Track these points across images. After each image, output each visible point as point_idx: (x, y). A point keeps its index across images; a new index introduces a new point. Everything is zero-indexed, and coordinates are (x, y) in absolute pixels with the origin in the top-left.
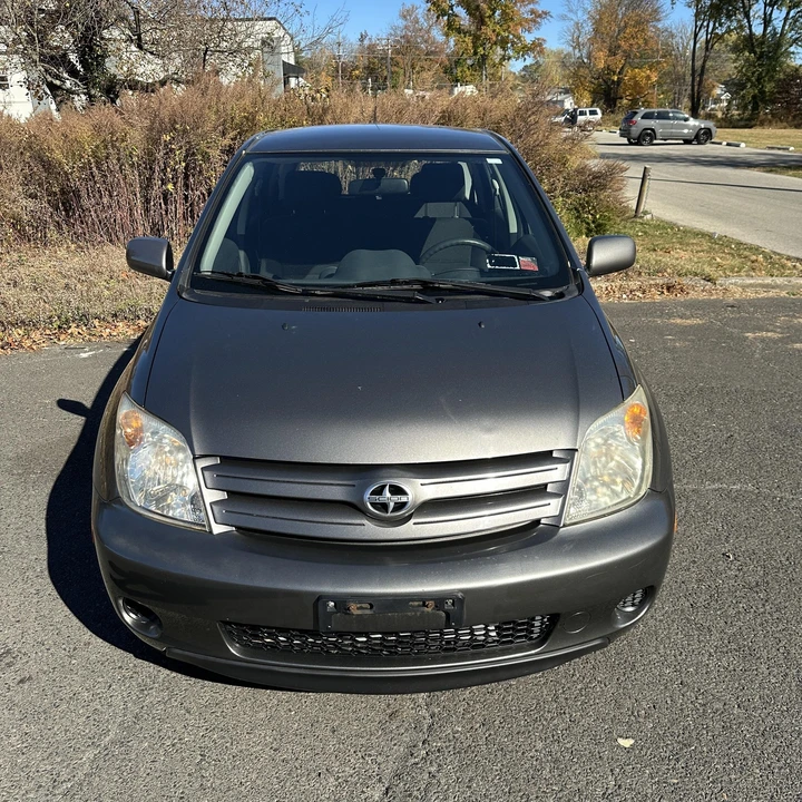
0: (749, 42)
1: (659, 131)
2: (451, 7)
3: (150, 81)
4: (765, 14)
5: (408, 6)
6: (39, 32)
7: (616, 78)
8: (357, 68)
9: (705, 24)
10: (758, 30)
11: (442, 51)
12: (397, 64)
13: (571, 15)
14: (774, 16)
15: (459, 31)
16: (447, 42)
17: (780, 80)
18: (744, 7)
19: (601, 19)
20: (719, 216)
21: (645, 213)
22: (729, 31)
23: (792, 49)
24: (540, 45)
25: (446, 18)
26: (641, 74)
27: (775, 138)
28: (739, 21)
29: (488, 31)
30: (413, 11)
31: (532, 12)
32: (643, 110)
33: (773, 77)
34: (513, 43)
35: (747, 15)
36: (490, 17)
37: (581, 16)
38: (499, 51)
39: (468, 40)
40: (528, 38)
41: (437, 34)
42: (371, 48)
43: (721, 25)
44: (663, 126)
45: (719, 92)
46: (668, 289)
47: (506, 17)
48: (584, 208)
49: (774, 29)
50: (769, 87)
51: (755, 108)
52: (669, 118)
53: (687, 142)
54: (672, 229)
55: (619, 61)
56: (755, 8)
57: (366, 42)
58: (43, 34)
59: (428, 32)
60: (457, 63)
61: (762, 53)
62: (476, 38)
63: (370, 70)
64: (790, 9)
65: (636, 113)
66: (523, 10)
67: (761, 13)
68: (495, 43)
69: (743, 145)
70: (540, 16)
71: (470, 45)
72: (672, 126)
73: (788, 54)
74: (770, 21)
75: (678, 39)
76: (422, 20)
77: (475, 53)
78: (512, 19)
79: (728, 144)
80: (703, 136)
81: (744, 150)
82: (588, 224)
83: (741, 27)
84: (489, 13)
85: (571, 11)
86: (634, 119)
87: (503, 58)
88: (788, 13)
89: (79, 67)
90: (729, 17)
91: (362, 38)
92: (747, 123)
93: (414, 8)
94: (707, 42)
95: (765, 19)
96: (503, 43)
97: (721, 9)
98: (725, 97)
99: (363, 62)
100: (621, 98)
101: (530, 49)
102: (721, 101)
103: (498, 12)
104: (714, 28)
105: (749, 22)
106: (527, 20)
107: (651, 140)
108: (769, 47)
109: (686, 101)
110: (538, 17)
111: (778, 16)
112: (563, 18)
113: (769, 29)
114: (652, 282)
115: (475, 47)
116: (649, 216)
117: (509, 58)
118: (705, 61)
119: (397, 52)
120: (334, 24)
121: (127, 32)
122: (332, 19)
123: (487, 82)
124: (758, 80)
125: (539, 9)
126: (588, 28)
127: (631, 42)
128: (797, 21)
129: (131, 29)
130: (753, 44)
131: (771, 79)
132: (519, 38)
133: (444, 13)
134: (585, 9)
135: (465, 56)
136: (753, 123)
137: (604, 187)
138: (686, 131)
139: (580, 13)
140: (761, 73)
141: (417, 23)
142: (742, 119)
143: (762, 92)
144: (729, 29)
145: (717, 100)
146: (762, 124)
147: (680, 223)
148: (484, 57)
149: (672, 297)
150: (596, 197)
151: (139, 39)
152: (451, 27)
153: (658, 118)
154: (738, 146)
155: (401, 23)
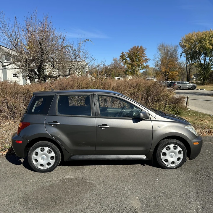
0: (201, 65)
1: (182, 86)
2: (126, 58)
3: (55, 75)
4: (204, 58)
5: (115, 58)
6: (28, 64)
7: (168, 74)
8: (102, 72)
9: (189, 61)
10: (203, 62)
11: (123, 68)
12: (112, 71)
13: (155, 59)
14: (206, 59)
15: (128, 63)
16: (124, 66)
17: (209, 74)
18: (198, 57)
19: (163, 60)
20: (208, 109)
21: (188, 108)
22: (195, 63)
23: (212, 66)
24: (148, 66)
25: (125, 61)
26: (174, 73)
27: (211, 88)
28: (197, 60)
29: (135, 63)
30: (116, 59)
31: (146, 59)
32: (177, 81)
33: (208, 73)
34: (141, 66)
35: (200, 59)
36: (135, 60)
37: (158, 60)
38: (138, 68)
39: (130, 65)
40: (145, 65)
41: (122, 64)
42: (106, 68)
43: (193, 61)
44: (183, 85)
45: (193, 76)
46: (209, 132)
47: (139, 60)
48: (174, 108)
49: (207, 62)
50: (207, 76)
51: (204, 80)
52: (184, 83)
53: (189, 89)
54: (198, 113)
55: (168, 70)
56: (201, 57)
57: (105, 66)
58: (29, 65)
59: (120, 64)
60: (127, 71)
61: (204, 68)
62: (132, 65)
63: (106, 73)
64: (210, 57)
65: (175, 82)
66: (143, 58)
67: (203, 58)
68: (137, 66)
69: (204, 90)
70: (148, 60)
71: (131, 67)
72: (185, 85)
73: (211, 68)
74: (205, 60)
75: (182, 64)
76: (118, 61)
77: (132, 68)
78: (141, 61)
79: (200, 90)
80: (193, 88)
81: (205, 91)
82: (176, 112)
83: (198, 62)
84: (135, 59)
85: (155, 58)
86: (175, 84)
87: (139, 70)
88: (210, 58)
89: (37, 72)
90: (195, 59)
91: (104, 65)
92: (203, 84)
93: (116, 58)
94: (190, 65)
95: (204, 60)
96: (139, 66)
97: (193, 57)
98: (195, 78)
99: (104, 71)
100: (169, 78)
101: (145, 67)
102: (194, 79)
103: (137, 59)
104: (191, 62)
105: (200, 60)
106: (144, 61)
107: (180, 89)
108: (206, 66)
109: (185, 79)
110: (147, 60)
111: (207, 59)
112: (154, 60)
113: (205, 62)
114: (203, 130)
115: (132, 67)
116: (190, 109)
117: (140, 69)
118: (190, 69)
119: (112, 68)
120: (102, 62)
121: (51, 64)
122: (102, 61)
123: (135, 75)
124: (204, 74)
125: (147, 58)
126: (160, 62)
127: (171, 65)
128: (212, 60)
129: (52, 64)
130: (202, 66)
131: (207, 73)
132: (143, 65)
133: (124, 59)
134: (159, 58)
135: (129, 69)
136: (204, 84)
137: (179, 102)
138: (187, 86)
139: (158, 59)
140: (205, 72)
141: (117, 62)
142: (201, 83)
143: (205, 77)
144: (195, 62)
145: (193, 79)
146: (206, 84)
147: (199, 111)
148: (134, 69)
149: (210, 135)
150: (178, 105)
151: (54, 66)
152: (126, 62)
153: (181, 83)
154: (203, 90)
155: (113, 62)
